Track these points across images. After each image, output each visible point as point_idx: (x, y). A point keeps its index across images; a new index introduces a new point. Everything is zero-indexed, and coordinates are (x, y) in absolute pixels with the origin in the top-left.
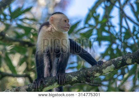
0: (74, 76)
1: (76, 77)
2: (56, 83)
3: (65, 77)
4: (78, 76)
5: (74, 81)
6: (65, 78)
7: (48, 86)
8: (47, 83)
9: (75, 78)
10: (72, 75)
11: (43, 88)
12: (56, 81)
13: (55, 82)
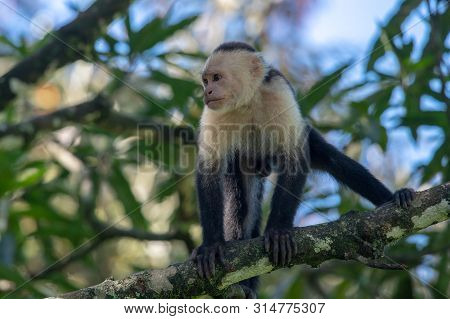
0: (323, 237)
1: (329, 240)
2: (265, 260)
3: (292, 243)
4: (332, 238)
5: (323, 252)
6: (293, 247)
7: (238, 267)
8: (236, 260)
9: (324, 245)
10: (314, 233)
11: (223, 275)
12: (263, 253)
13: (261, 257)
